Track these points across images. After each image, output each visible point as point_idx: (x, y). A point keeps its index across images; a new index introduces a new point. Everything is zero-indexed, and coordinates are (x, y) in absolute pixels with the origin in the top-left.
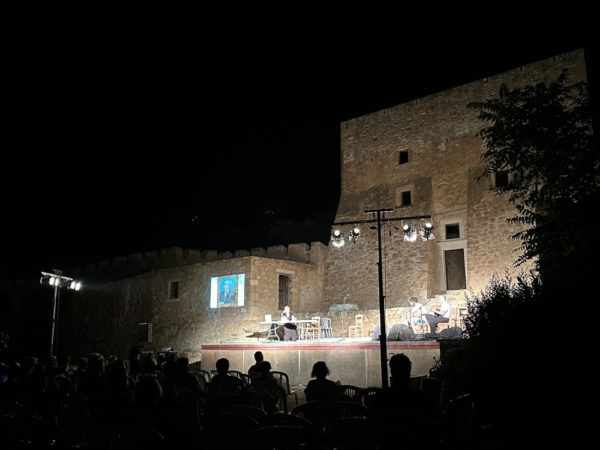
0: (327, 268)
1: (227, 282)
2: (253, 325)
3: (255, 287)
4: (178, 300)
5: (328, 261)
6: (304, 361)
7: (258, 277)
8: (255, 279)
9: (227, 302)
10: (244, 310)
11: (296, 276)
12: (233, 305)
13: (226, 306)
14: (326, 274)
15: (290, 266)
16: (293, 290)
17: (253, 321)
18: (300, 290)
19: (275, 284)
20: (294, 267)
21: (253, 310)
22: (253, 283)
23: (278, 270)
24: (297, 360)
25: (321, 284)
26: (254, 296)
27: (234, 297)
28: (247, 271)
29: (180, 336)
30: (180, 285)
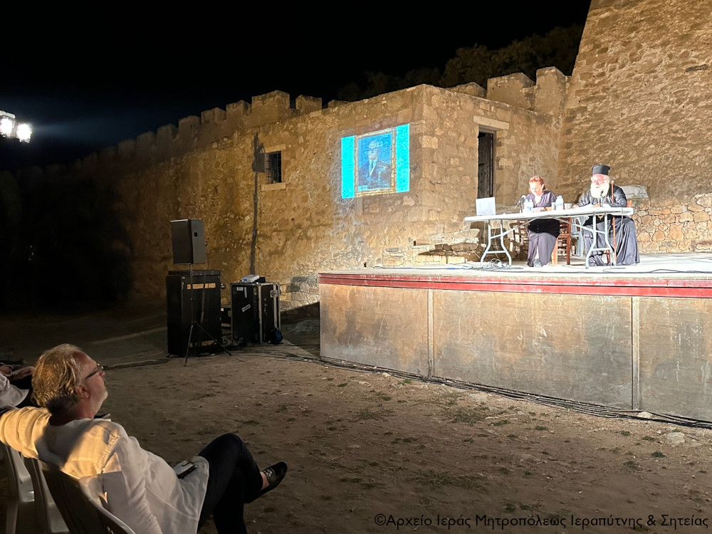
0: (570, 119)
1: (372, 145)
2: (429, 231)
3: (432, 151)
4: (282, 186)
5: (572, 105)
7: (438, 132)
8: (433, 134)
9: (374, 185)
10: (409, 202)
11: (511, 132)
12: (386, 190)
13: (373, 194)
14: (569, 132)
15: (500, 113)
16: (503, 162)
17: (429, 223)
18: (518, 163)
19: (471, 148)
20: (508, 115)
21: (428, 199)
22: (428, 142)
23: (477, 119)
25: (555, 152)
26: (430, 172)
27: (387, 176)
28: (413, 119)
29: (289, 252)
30: (284, 158)
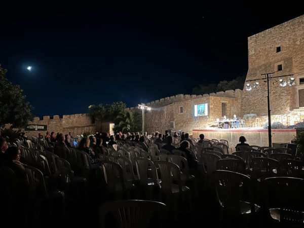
0: (243, 99)
2: (212, 122)
3: (212, 108)
4: (183, 113)
5: (243, 96)
6: (233, 136)
7: (213, 104)
10: (208, 117)
11: (229, 103)
12: (203, 115)
13: (201, 115)
14: (242, 102)
15: (226, 100)
16: (228, 109)
17: (212, 121)
18: (231, 109)
19: (220, 107)
20: (228, 100)
21: (211, 117)
22: (211, 106)
23: (221, 101)
24: (230, 136)
25: (240, 106)
26: (212, 111)
27: (204, 112)
28: (208, 102)
29: (184, 126)
30: (183, 108)
